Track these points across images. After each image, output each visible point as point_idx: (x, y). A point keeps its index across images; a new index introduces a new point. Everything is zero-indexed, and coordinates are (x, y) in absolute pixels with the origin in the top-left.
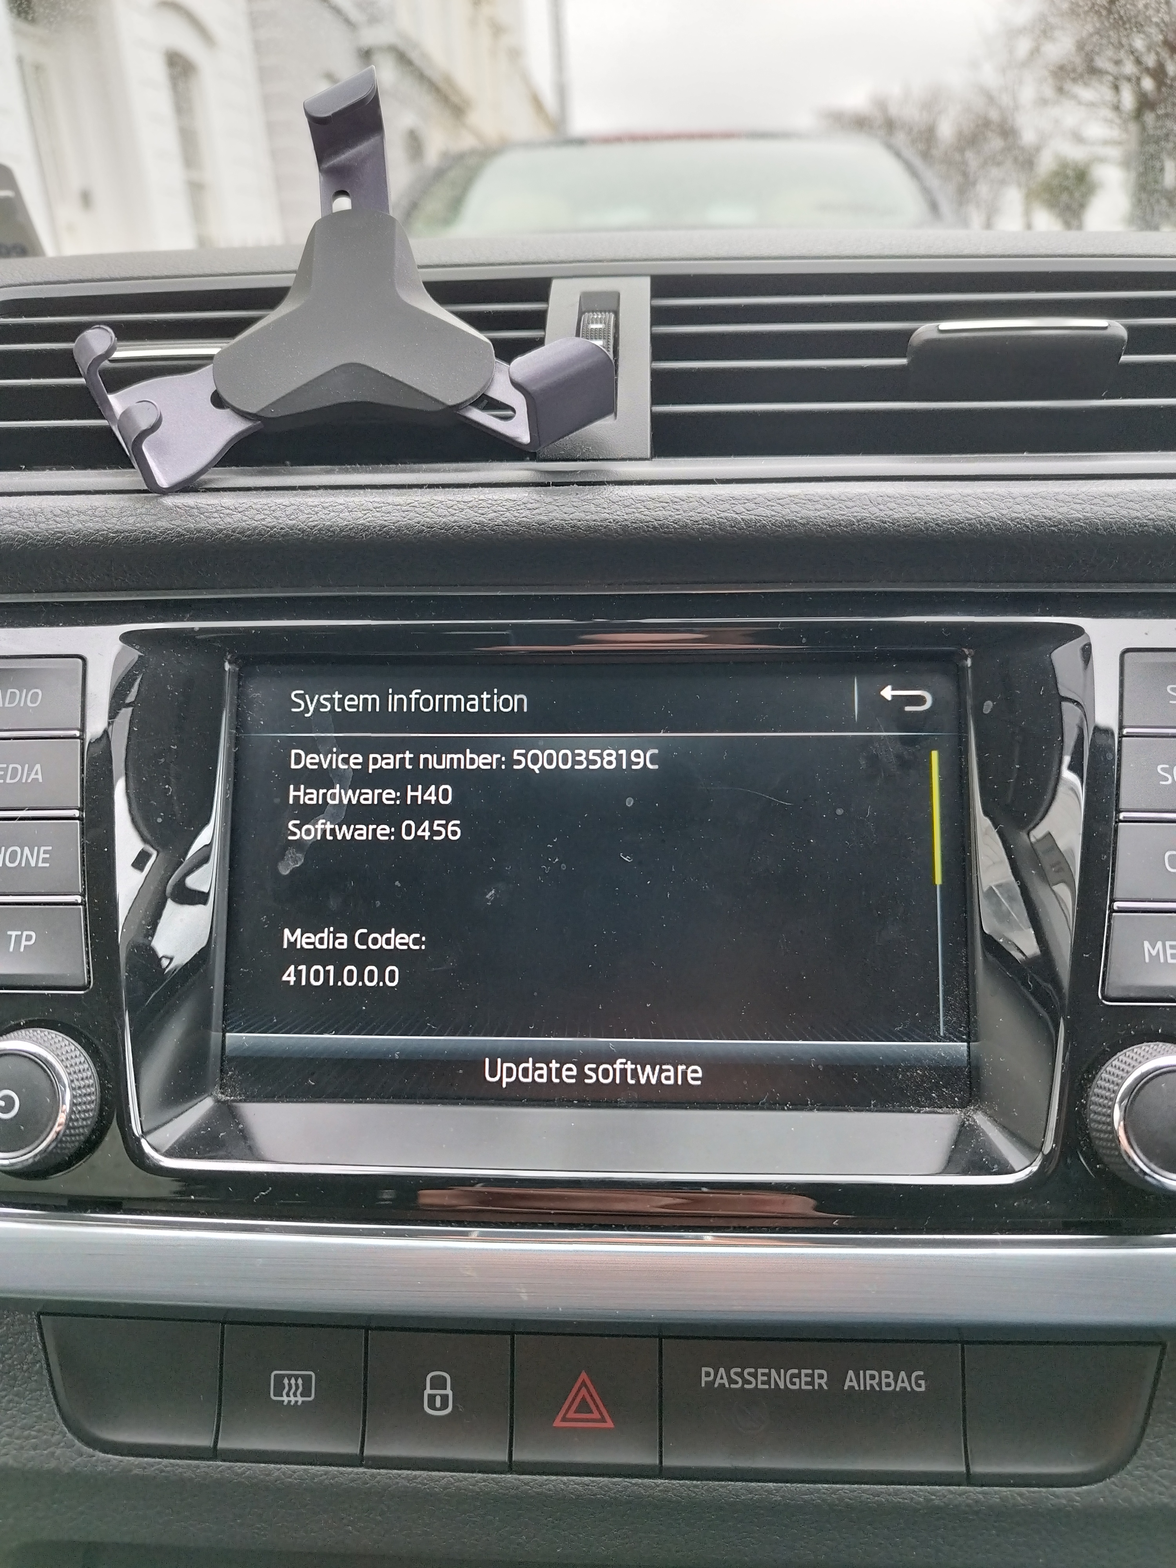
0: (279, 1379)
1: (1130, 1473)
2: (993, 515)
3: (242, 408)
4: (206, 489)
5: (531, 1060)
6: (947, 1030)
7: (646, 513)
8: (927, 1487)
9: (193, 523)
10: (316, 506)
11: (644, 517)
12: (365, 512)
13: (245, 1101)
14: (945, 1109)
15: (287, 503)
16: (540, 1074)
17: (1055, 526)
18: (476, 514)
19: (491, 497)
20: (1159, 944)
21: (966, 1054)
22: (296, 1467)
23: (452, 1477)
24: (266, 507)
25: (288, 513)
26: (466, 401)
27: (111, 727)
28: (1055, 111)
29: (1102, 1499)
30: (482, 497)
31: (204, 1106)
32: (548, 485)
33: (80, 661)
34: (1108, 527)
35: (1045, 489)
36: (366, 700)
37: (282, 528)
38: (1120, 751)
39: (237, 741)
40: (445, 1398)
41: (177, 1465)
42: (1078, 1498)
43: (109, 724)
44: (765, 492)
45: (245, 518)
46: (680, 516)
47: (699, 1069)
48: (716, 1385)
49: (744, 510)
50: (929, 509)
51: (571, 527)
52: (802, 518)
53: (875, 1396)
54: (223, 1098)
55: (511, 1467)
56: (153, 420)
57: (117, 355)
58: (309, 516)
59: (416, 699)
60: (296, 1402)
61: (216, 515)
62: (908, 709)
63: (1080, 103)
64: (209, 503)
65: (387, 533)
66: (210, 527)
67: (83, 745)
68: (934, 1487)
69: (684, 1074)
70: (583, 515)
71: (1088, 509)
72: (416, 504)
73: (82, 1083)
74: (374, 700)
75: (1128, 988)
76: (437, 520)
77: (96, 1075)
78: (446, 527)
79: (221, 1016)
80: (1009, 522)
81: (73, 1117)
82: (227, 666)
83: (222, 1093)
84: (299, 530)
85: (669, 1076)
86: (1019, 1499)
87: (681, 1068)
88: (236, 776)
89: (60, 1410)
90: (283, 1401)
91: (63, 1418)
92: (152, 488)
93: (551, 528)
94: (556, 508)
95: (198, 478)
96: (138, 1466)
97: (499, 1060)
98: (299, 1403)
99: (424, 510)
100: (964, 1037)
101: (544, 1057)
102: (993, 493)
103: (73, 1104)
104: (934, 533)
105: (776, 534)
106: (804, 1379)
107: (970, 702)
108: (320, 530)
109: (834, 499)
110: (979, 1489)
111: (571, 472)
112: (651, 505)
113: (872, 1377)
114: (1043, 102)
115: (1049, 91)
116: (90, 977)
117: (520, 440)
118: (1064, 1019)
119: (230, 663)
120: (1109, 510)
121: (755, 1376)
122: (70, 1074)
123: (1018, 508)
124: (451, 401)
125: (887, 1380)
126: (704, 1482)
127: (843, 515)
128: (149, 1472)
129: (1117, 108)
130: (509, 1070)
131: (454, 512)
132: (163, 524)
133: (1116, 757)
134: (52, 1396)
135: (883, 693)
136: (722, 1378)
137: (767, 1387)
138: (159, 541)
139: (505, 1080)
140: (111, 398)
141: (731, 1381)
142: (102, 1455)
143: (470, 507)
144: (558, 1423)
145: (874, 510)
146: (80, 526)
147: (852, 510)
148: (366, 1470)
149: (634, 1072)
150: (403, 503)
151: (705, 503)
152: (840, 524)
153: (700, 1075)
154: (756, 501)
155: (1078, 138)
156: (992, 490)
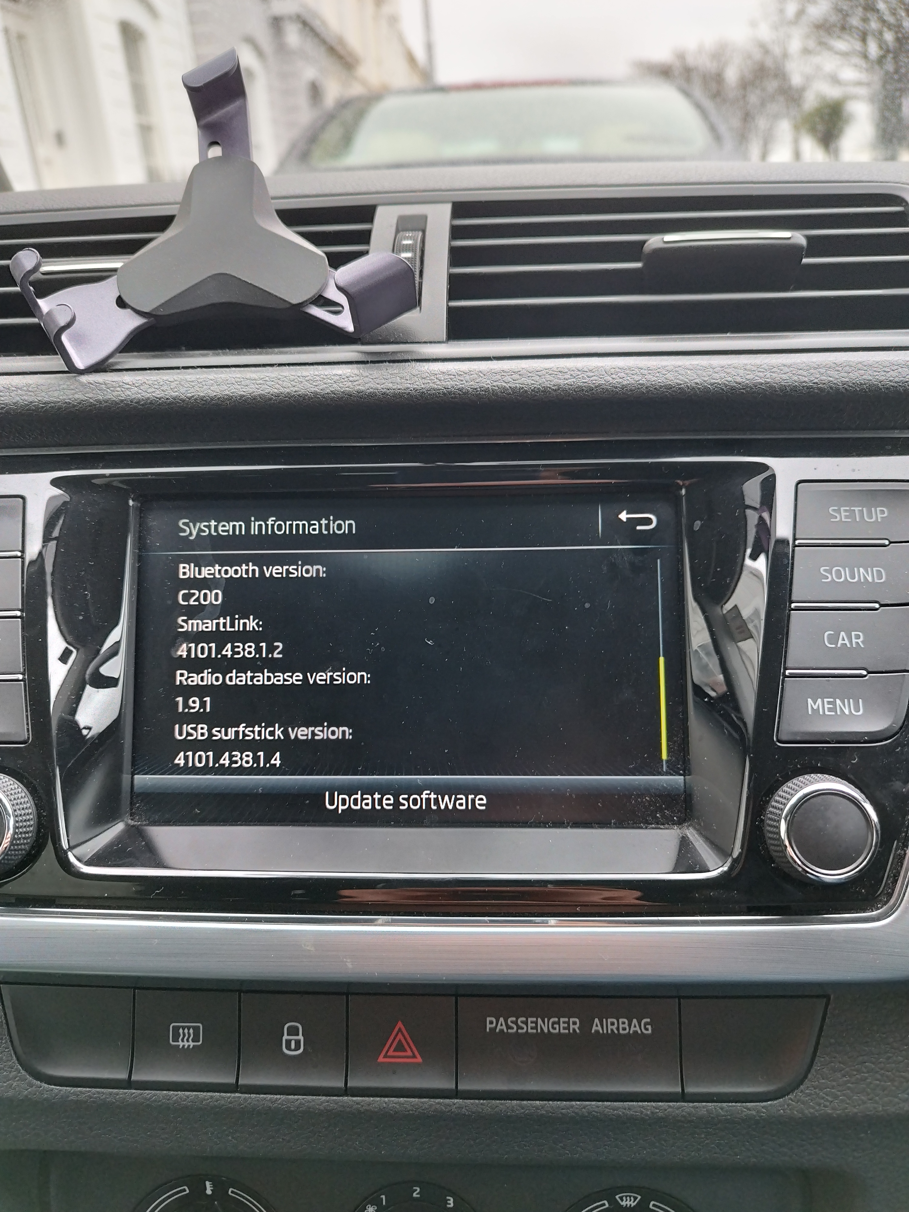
0: (176, 1029)
1: (802, 1091)
2: (697, 381)
3: (138, 308)
4: (111, 370)
5: (359, 792)
6: (668, 767)
7: (438, 383)
8: (652, 1103)
9: (101, 395)
10: (193, 382)
11: (436, 386)
12: (229, 385)
13: (148, 825)
14: (666, 826)
15: (172, 380)
16: (367, 803)
17: (744, 389)
18: (311, 386)
19: (323, 373)
20: (819, 701)
21: (682, 785)
22: (189, 1093)
23: (303, 1099)
24: (156, 383)
25: (172, 387)
26: (306, 301)
27: (45, 549)
28: (816, 60)
29: (782, 1111)
30: (317, 373)
31: (118, 828)
32: (367, 362)
33: (21, 500)
34: (783, 389)
35: (736, 361)
36: (234, 526)
37: (167, 399)
38: (793, 557)
39: (140, 559)
40: (298, 1043)
41: (103, 1093)
42: (764, 1110)
43: (43, 547)
44: (527, 366)
45: (140, 391)
46: (463, 385)
47: (484, 797)
48: (497, 1030)
49: (511, 380)
50: (649, 377)
51: (382, 394)
52: (554, 385)
53: (614, 1037)
54: (132, 823)
55: (347, 1091)
56: (68, 319)
57: (45, 268)
58: (188, 389)
59: (272, 525)
60: (189, 1046)
61: (118, 389)
62: (639, 528)
63: (837, 53)
64: (114, 380)
65: (245, 401)
66: (114, 399)
67: (23, 563)
68: (658, 1103)
69: (473, 801)
70: (391, 385)
71: (768, 376)
72: (267, 379)
73: (23, 812)
74: (240, 526)
75: (796, 734)
76: (282, 390)
77: (33, 806)
78: (289, 396)
79: (130, 763)
80: (709, 386)
81: (16, 836)
82: (131, 503)
83: (132, 820)
84: (181, 400)
85: (462, 803)
86: (721, 1111)
87: (471, 797)
88: (139, 584)
89: (15, 1053)
90: (179, 1045)
91: (18, 1059)
92: (72, 369)
93: (368, 396)
94: (371, 380)
95: (105, 362)
96: (74, 1094)
97: (336, 793)
98: (191, 1047)
99: (273, 383)
100: (681, 772)
101: (369, 790)
102: (698, 365)
103: (16, 828)
104: (653, 395)
105: (536, 398)
106: (562, 1025)
107: (684, 521)
108: (196, 400)
109: (579, 371)
110: (691, 1104)
111: (385, 353)
112: (441, 377)
113: (612, 1024)
114: (806, 51)
115: (811, 44)
116: (29, 734)
117: (347, 330)
118: (749, 757)
119: (133, 500)
120: (784, 377)
121: (526, 1023)
122: (13, 805)
123: (716, 376)
124: (295, 300)
125: (624, 1026)
126: (489, 1101)
127: (586, 382)
128: (82, 1097)
129: (865, 56)
130: (344, 800)
131: (295, 384)
132: (80, 396)
133: (790, 561)
134: (10, 1043)
135: (620, 516)
136: (502, 1025)
137: (535, 1031)
138: (76, 410)
139: (341, 808)
140: (41, 302)
141: (508, 1027)
142: (46, 1086)
143: (307, 381)
144: (381, 1059)
145: (609, 378)
146: (18, 399)
147: (591, 379)
148: (240, 1095)
149: (436, 800)
150: (258, 378)
151: (482, 375)
152: (583, 390)
153: (485, 802)
154: (520, 373)
155: (835, 80)
156: (697, 362)
